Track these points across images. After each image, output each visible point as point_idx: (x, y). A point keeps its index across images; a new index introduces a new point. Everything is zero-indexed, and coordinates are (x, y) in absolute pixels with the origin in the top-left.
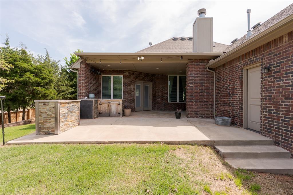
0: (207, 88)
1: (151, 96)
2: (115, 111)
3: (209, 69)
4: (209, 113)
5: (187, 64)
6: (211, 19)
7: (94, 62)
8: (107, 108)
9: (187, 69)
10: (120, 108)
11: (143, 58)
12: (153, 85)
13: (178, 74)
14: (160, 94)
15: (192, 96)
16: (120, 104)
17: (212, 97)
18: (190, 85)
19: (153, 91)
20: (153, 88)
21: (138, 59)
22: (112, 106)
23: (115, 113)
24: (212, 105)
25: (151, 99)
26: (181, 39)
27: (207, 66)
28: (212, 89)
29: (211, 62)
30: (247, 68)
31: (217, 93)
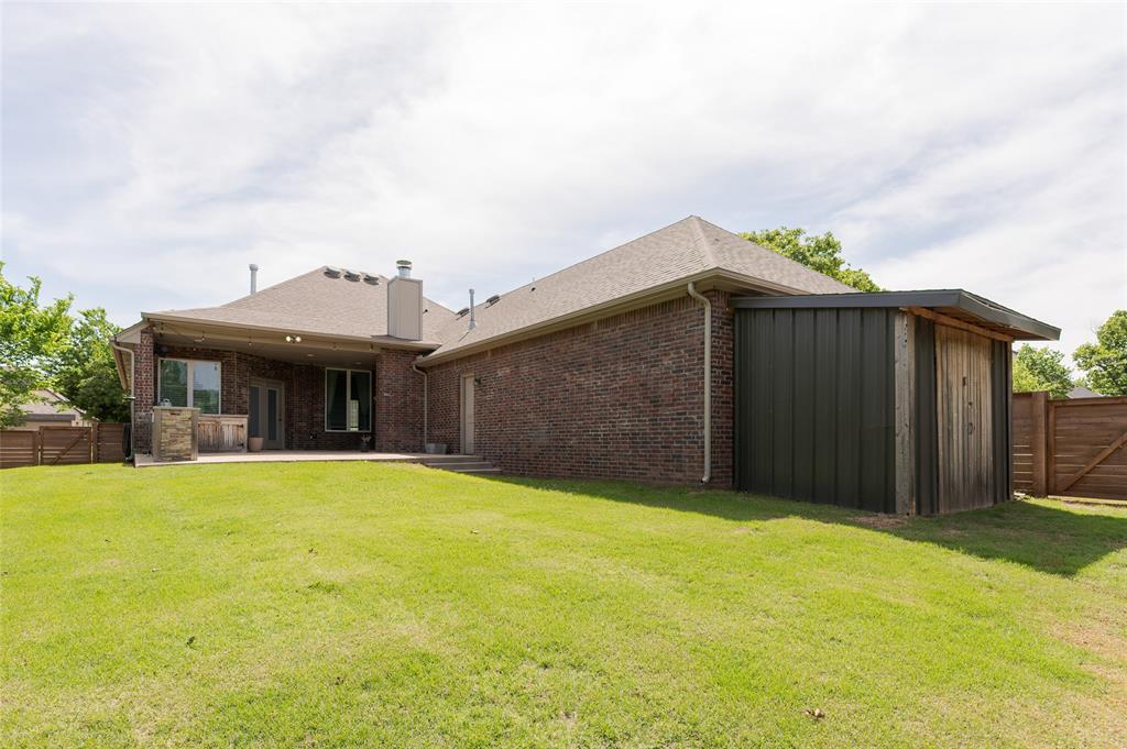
0: (414, 401)
1: (283, 415)
2: (231, 438)
3: (417, 368)
4: (418, 444)
5: (378, 355)
6: (419, 283)
7: (173, 333)
8: (211, 434)
9: (378, 365)
10: (244, 433)
11: (298, 339)
12: (289, 390)
13: (349, 368)
14: (305, 410)
15: (388, 414)
16: (242, 426)
17: (422, 416)
18: (385, 394)
19: (287, 403)
20: (287, 398)
21: (288, 339)
22: (225, 429)
23: (231, 444)
24: (421, 429)
25: (283, 422)
26: (346, 276)
27: (414, 363)
28: (422, 402)
29: (420, 358)
30: (464, 376)
31: (431, 410)
